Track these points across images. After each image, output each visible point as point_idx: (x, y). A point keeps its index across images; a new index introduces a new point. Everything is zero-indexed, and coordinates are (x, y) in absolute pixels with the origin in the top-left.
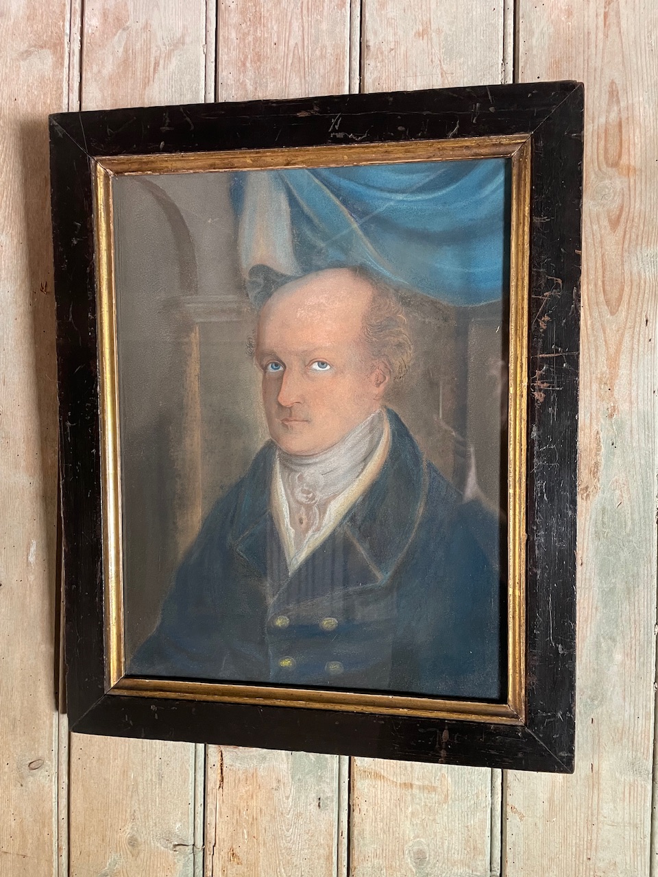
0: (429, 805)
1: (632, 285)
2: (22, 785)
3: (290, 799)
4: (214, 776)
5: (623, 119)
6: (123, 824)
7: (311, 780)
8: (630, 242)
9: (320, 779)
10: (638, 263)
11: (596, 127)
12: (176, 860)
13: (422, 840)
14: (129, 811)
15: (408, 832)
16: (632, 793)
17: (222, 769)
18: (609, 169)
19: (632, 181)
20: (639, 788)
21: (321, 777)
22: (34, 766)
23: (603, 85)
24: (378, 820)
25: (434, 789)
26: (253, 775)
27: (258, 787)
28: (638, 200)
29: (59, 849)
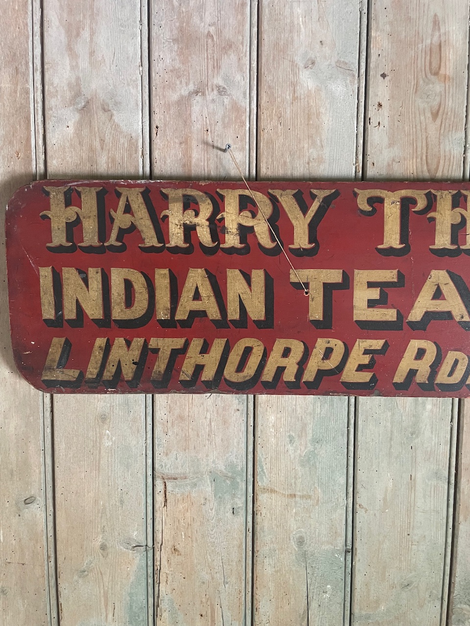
0: (307, 507)
1: (445, 159)
2: (19, 516)
3: (214, 510)
4: (159, 498)
5: (443, 41)
6: (96, 536)
7: (227, 497)
8: (445, 129)
9: (234, 496)
10: (449, 144)
11: (424, 46)
12: (134, 557)
13: (302, 530)
14: (99, 526)
15: (292, 526)
16: (436, 492)
17: (165, 494)
18: (432, 77)
19: (447, 86)
20: (440, 489)
21: (234, 494)
22: (28, 501)
23: (429, 16)
24: (273, 519)
25: (310, 497)
26: (187, 497)
27: (191, 504)
28: (451, 99)
29: (48, 557)
